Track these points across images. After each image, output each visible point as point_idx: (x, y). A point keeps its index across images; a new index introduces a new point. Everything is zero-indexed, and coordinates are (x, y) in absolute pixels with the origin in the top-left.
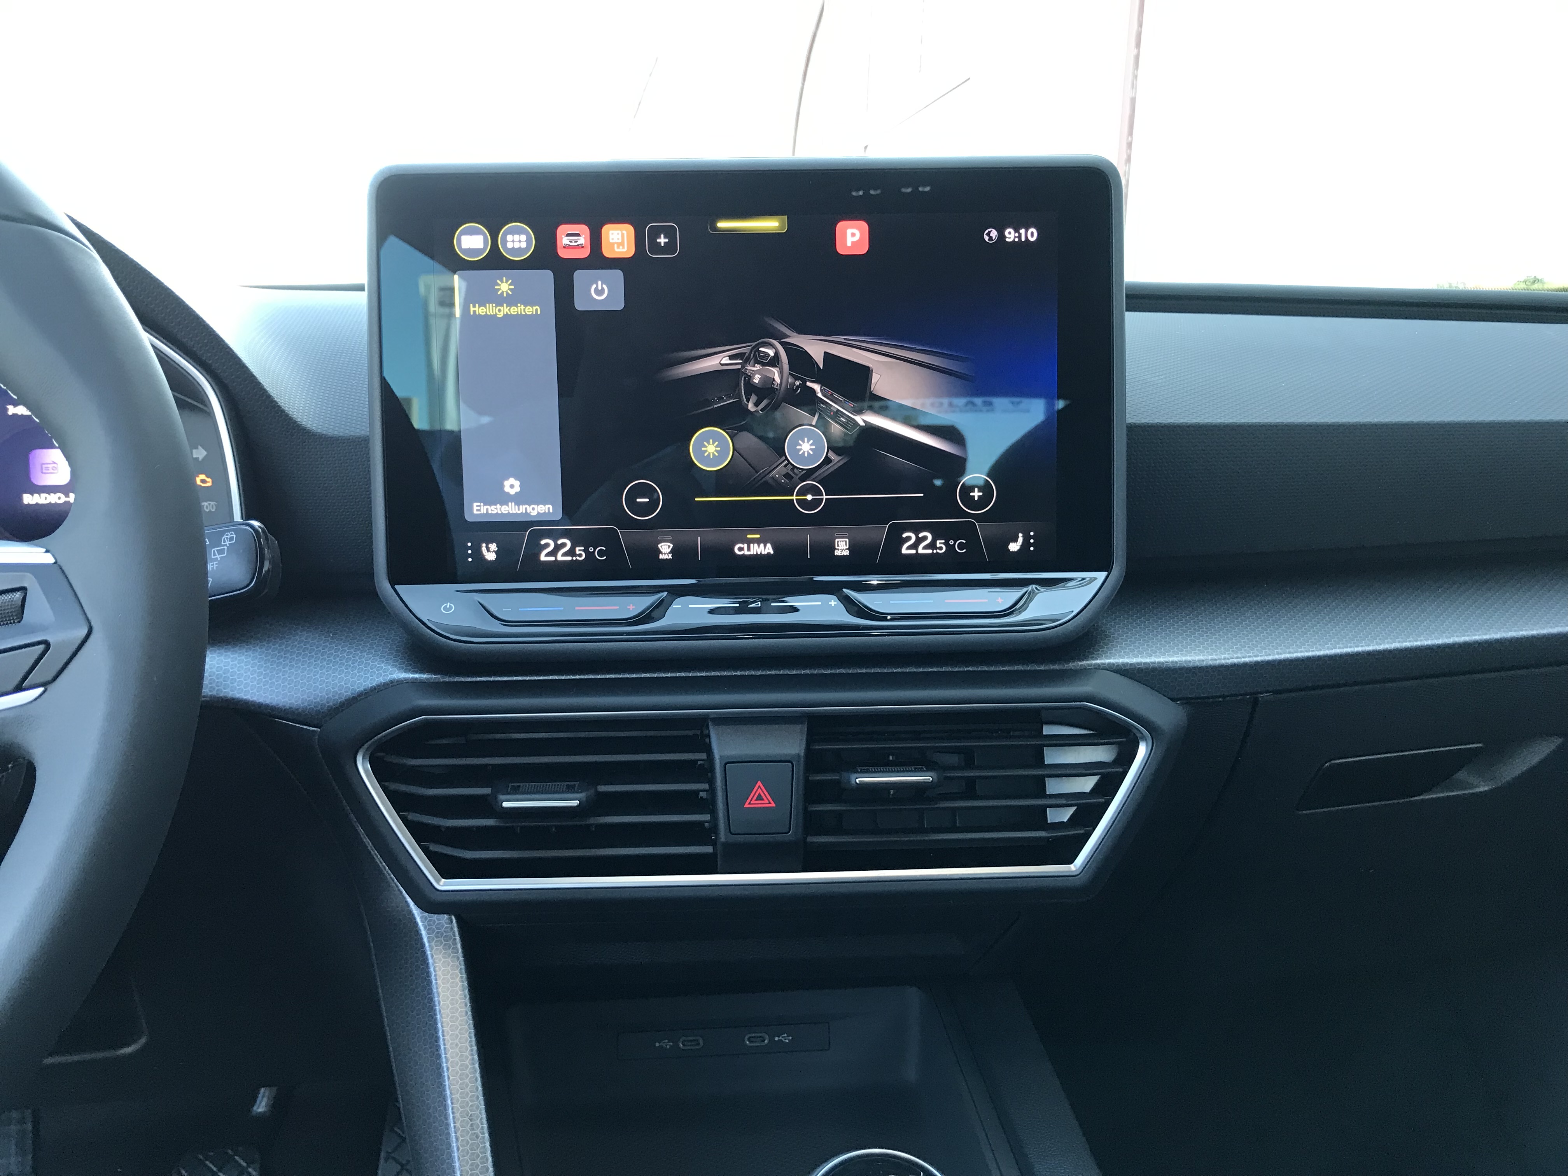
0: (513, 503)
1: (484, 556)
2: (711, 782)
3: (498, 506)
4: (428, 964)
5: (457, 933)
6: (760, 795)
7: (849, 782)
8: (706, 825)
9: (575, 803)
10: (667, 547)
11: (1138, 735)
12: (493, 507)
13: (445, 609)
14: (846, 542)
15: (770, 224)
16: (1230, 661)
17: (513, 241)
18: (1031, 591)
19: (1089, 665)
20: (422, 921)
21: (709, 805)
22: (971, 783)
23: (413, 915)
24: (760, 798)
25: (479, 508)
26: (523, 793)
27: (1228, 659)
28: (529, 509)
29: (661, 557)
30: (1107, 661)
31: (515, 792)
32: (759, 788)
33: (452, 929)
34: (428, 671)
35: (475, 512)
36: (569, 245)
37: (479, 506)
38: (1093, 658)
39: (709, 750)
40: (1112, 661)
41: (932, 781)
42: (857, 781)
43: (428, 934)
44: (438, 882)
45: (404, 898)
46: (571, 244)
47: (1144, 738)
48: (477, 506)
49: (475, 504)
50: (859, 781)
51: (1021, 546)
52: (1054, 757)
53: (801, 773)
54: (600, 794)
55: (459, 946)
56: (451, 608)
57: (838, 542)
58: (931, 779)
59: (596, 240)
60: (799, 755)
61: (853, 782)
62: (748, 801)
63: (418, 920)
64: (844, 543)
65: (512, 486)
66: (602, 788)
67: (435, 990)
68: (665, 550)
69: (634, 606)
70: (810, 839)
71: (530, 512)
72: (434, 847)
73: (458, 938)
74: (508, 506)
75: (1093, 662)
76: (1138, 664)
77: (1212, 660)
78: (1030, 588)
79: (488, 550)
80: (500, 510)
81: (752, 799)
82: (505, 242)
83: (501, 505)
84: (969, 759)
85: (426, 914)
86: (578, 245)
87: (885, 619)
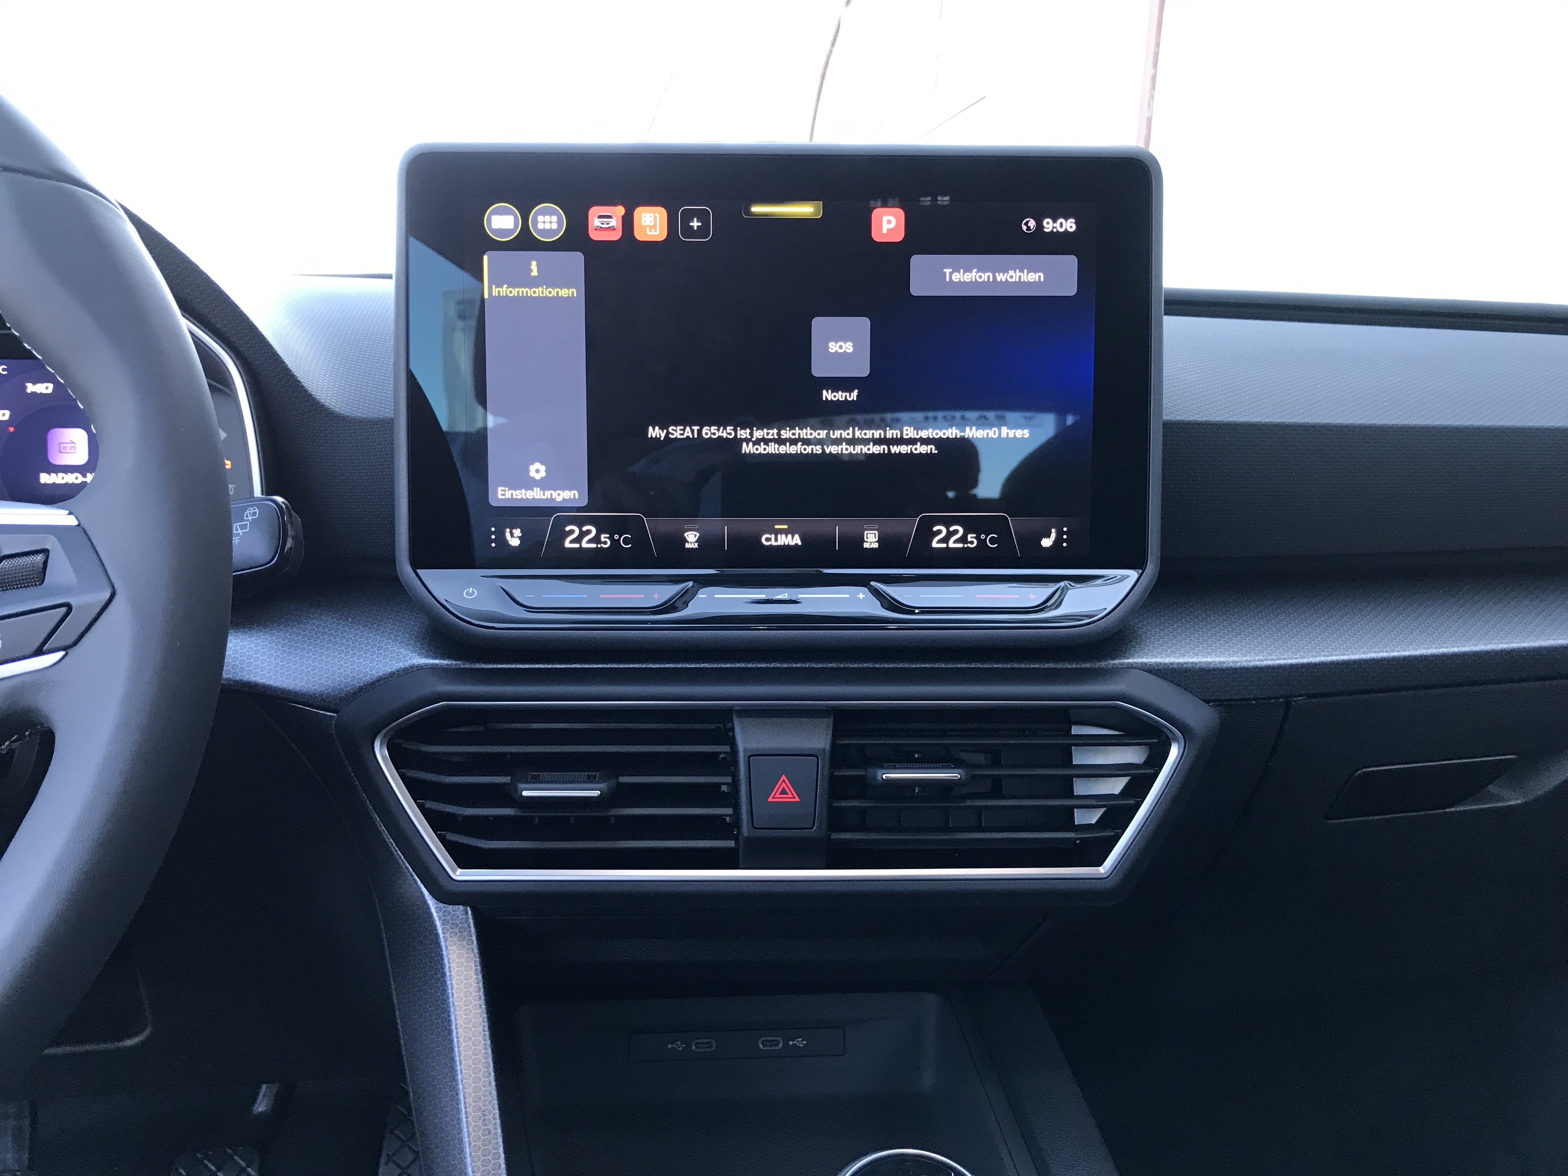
0: (539, 489)
1: (506, 541)
2: (735, 776)
3: (523, 491)
4: (442, 955)
5: (472, 925)
6: (784, 788)
7: (875, 776)
8: (728, 819)
9: (596, 793)
10: (694, 536)
11: (1170, 735)
12: (518, 492)
13: (468, 593)
14: (875, 534)
15: (805, 210)
16: (1265, 663)
17: (544, 222)
18: (1063, 588)
19: (1121, 664)
20: (437, 912)
21: (732, 799)
22: (997, 781)
23: (428, 905)
24: (784, 792)
25: (503, 493)
26: (542, 782)
27: (1262, 661)
28: (555, 494)
29: (687, 546)
30: (1140, 660)
31: (535, 781)
32: (784, 783)
33: (467, 920)
34: (449, 658)
35: (500, 497)
36: (601, 227)
37: (504, 491)
38: (1125, 658)
39: (733, 743)
40: (1145, 660)
41: (960, 779)
42: (884, 776)
43: (443, 924)
44: (454, 872)
45: (420, 888)
46: (603, 226)
47: (1176, 740)
48: (502, 490)
49: (500, 489)
50: (886, 777)
51: (1055, 542)
52: (1082, 757)
53: (827, 767)
54: (620, 785)
55: (474, 938)
56: (473, 593)
57: (867, 534)
58: (959, 776)
59: (628, 222)
60: (824, 750)
61: (879, 778)
62: (772, 796)
63: (433, 910)
64: (874, 535)
65: (538, 471)
66: (624, 779)
67: (448, 982)
68: (692, 539)
69: (660, 594)
70: (834, 836)
71: (556, 498)
72: (451, 837)
73: (473, 929)
74: (533, 490)
75: (1126, 661)
76: (1171, 664)
77: (1246, 661)
78: (1062, 584)
79: (512, 535)
80: (525, 495)
81: (775, 794)
82: (535, 222)
83: (526, 490)
84: (995, 758)
85: (441, 905)
86: (609, 227)
87: (913, 613)
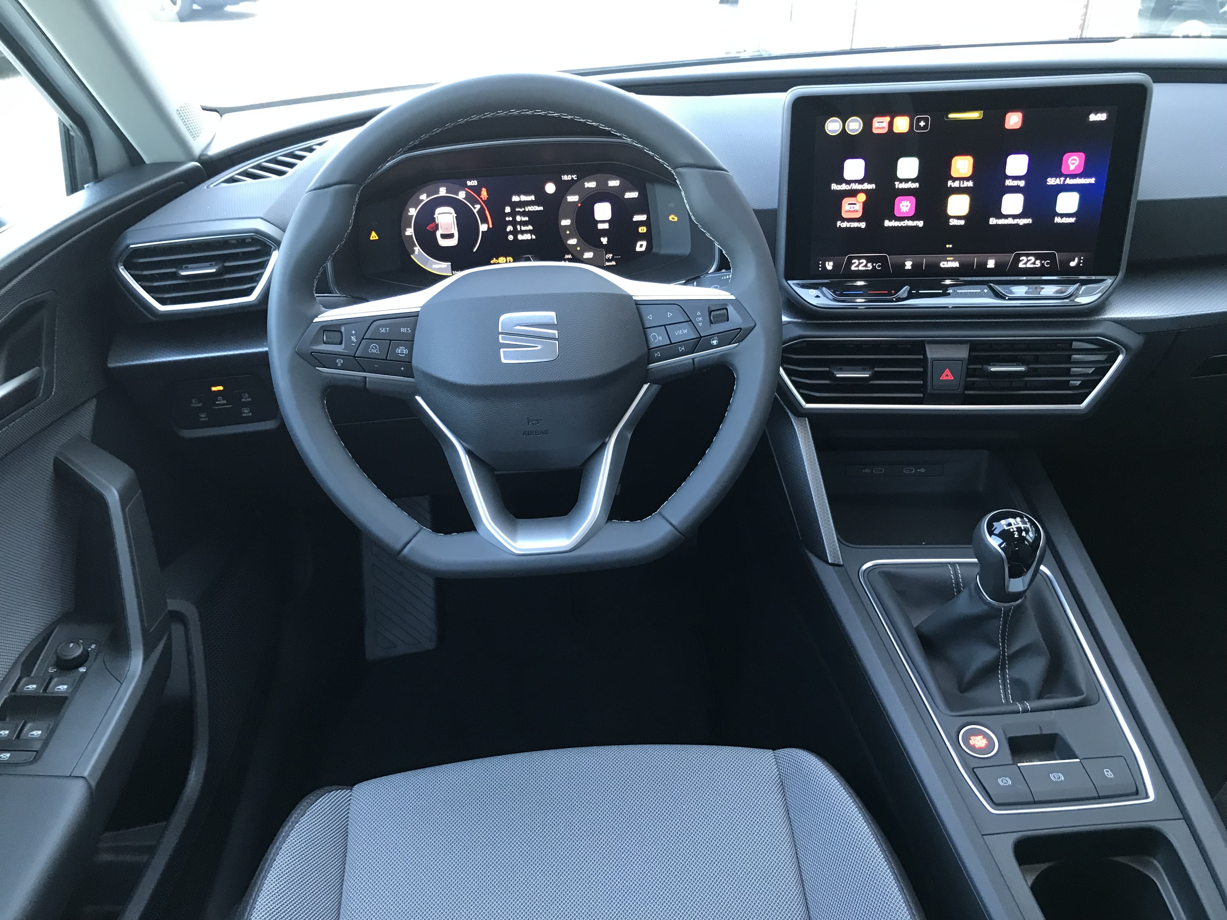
1: (827, 267)
2: (924, 368)
4: (798, 437)
7: (988, 369)
8: (920, 386)
9: (866, 375)
10: (909, 263)
11: (1120, 351)
14: (993, 261)
15: (975, 115)
17: (853, 126)
19: (1098, 319)
20: (794, 420)
21: (923, 377)
23: (790, 417)
24: (947, 375)
26: (843, 371)
32: (947, 372)
33: (806, 423)
36: (878, 127)
39: (924, 354)
40: (1111, 316)
43: (797, 425)
44: (806, 405)
47: (1123, 353)
50: (993, 369)
51: (1076, 264)
52: (1077, 358)
53: (966, 365)
54: (876, 372)
55: (809, 430)
57: (989, 261)
58: (1024, 369)
59: (891, 124)
60: (965, 358)
61: (990, 371)
62: (942, 376)
66: (876, 369)
68: (908, 265)
70: (966, 392)
72: (804, 391)
73: (808, 427)
78: (1080, 284)
79: (829, 265)
82: (849, 126)
85: (797, 419)
86: (882, 127)
